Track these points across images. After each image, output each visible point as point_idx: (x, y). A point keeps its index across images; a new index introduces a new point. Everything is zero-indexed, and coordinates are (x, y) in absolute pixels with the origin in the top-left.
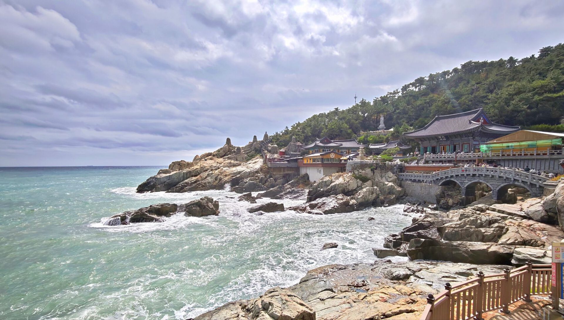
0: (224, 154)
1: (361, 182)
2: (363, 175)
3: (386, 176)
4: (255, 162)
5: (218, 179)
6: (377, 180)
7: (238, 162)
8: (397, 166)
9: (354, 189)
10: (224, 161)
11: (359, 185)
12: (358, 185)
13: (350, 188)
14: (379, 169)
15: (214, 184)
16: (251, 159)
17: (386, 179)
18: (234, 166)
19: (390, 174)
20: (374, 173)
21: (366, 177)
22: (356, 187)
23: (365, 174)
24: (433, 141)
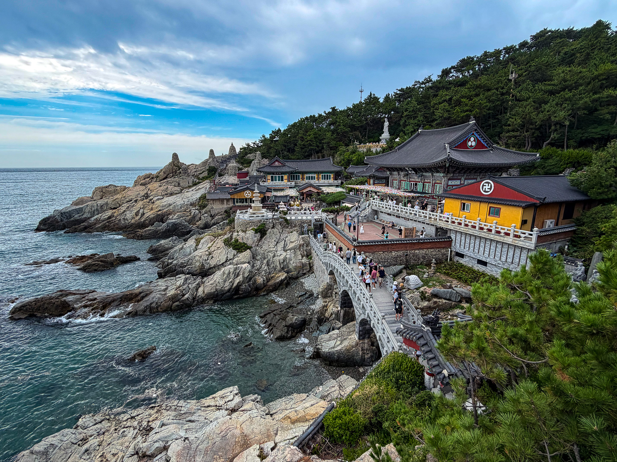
0: (164, 177)
1: (235, 252)
2: (241, 241)
3: (286, 239)
4: (199, 189)
5: (140, 214)
6: (265, 247)
7: (178, 189)
8: (313, 221)
9: (221, 263)
10: (160, 186)
11: (230, 256)
12: (227, 257)
13: (213, 263)
14: (280, 226)
15: (133, 221)
16: (200, 183)
17: (284, 244)
18: (171, 194)
19: (295, 235)
20: (263, 235)
21: (244, 243)
22: (224, 261)
23: (243, 239)
24: (402, 173)
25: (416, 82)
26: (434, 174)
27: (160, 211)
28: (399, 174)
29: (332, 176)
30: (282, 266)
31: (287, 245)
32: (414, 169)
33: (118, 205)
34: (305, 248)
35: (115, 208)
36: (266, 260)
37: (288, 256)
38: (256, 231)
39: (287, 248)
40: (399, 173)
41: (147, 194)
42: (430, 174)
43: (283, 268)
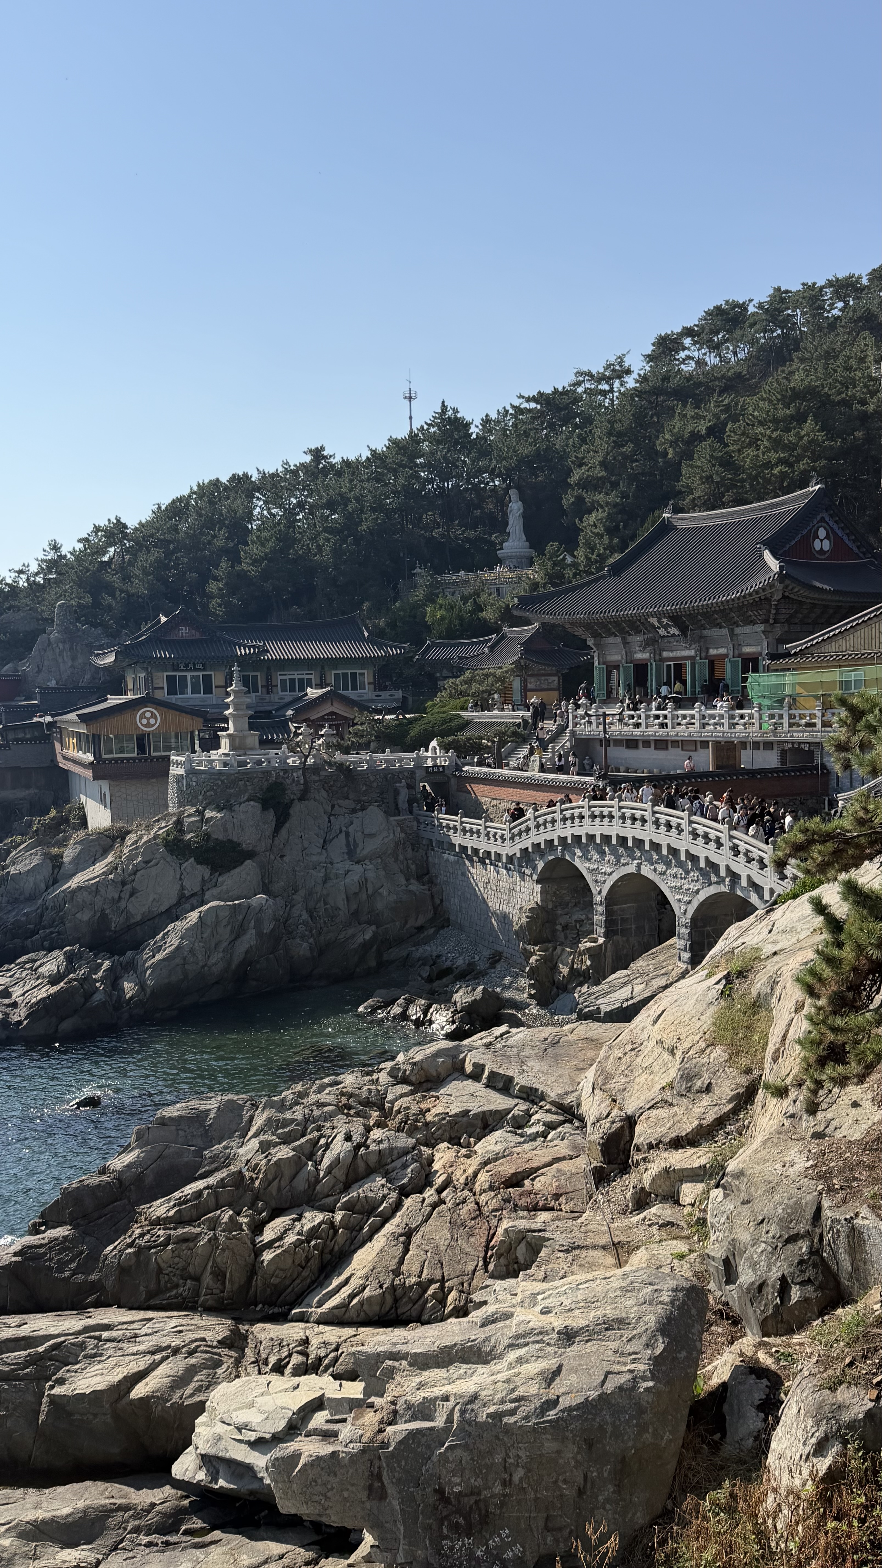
1: (204, 871)
2: (220, 836)
3: (351, 829)
6: (293, 854)
8: (420, 774)
9: (163, 909)
11: (192, 885)
12: (182, 888)
13: (138, 908)
14: (324, 793)
17: (348, 844)
19: (374, 817)
20: (282, 818)
21: (230, 841)
22: (174, 901)
24: (637, 639)
25: (580, 373)
26: (738, 630)
28: (625, 643)
29: (367, 676)
30: (354, 907)
31: (356, 845)
32: (676, 619)
34: (409, 853)
36: (302, 892)
37: (371, 875)
38: (265, 805)
39: (360, 853)
40: (624, 639)
42: (725, 631)
43: (355, 914)
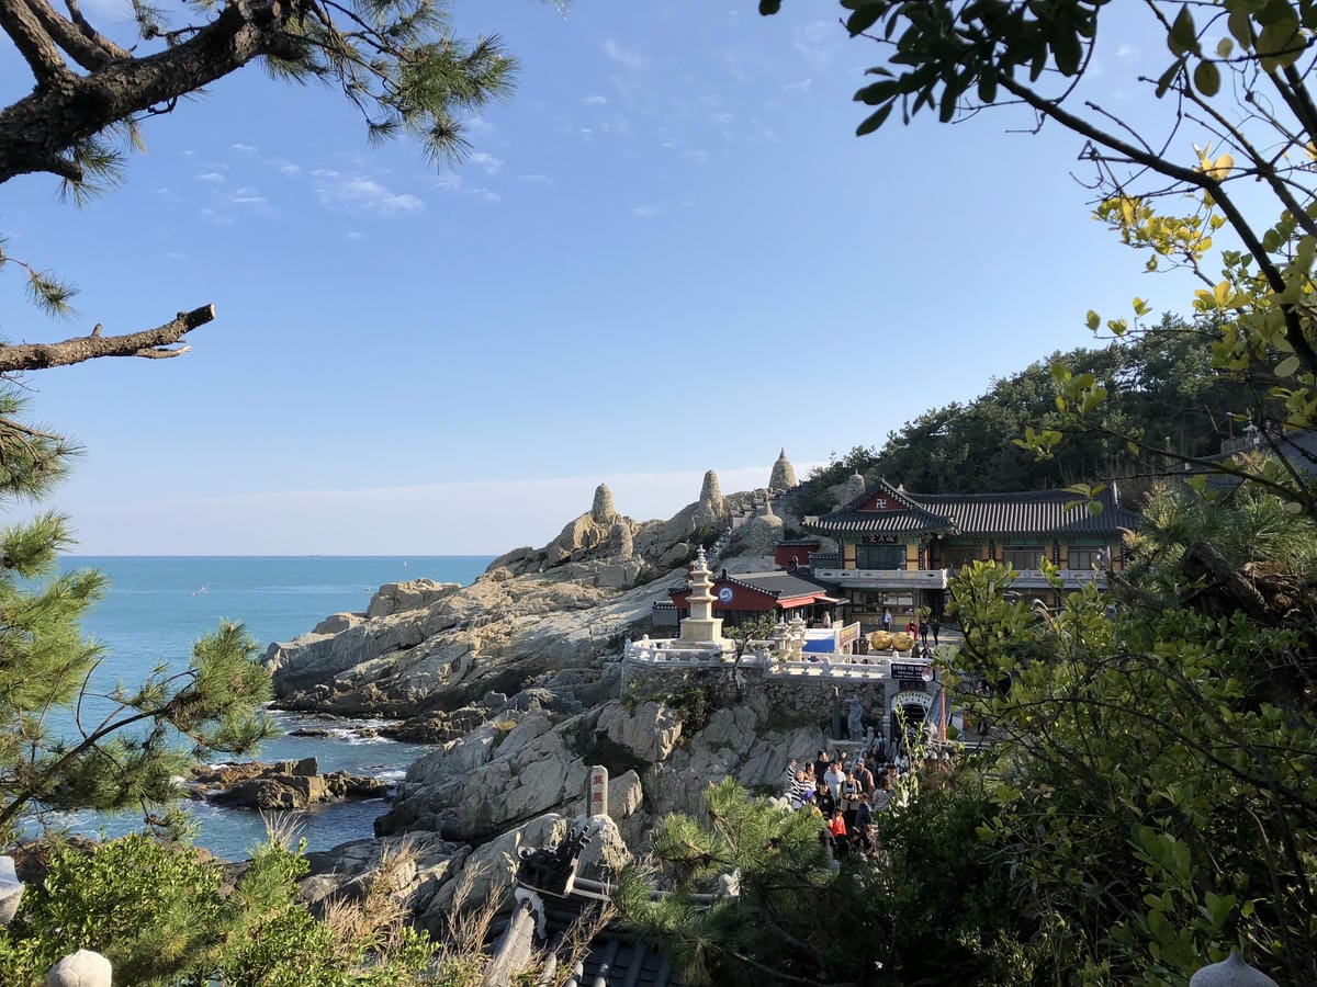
3: (778, 750)
4: (645, 596)
7: (593, 593)
8: (891, 689)
10: (542, 585)
12: (563, 790)
15: (440, 688)
16: (656, 578)
18: (569, 607)
23: (621, 730)
27: (518, 659)
31: (775, 769)
33: (418, 637)
35: (408, 647)
41: (497, 606)
